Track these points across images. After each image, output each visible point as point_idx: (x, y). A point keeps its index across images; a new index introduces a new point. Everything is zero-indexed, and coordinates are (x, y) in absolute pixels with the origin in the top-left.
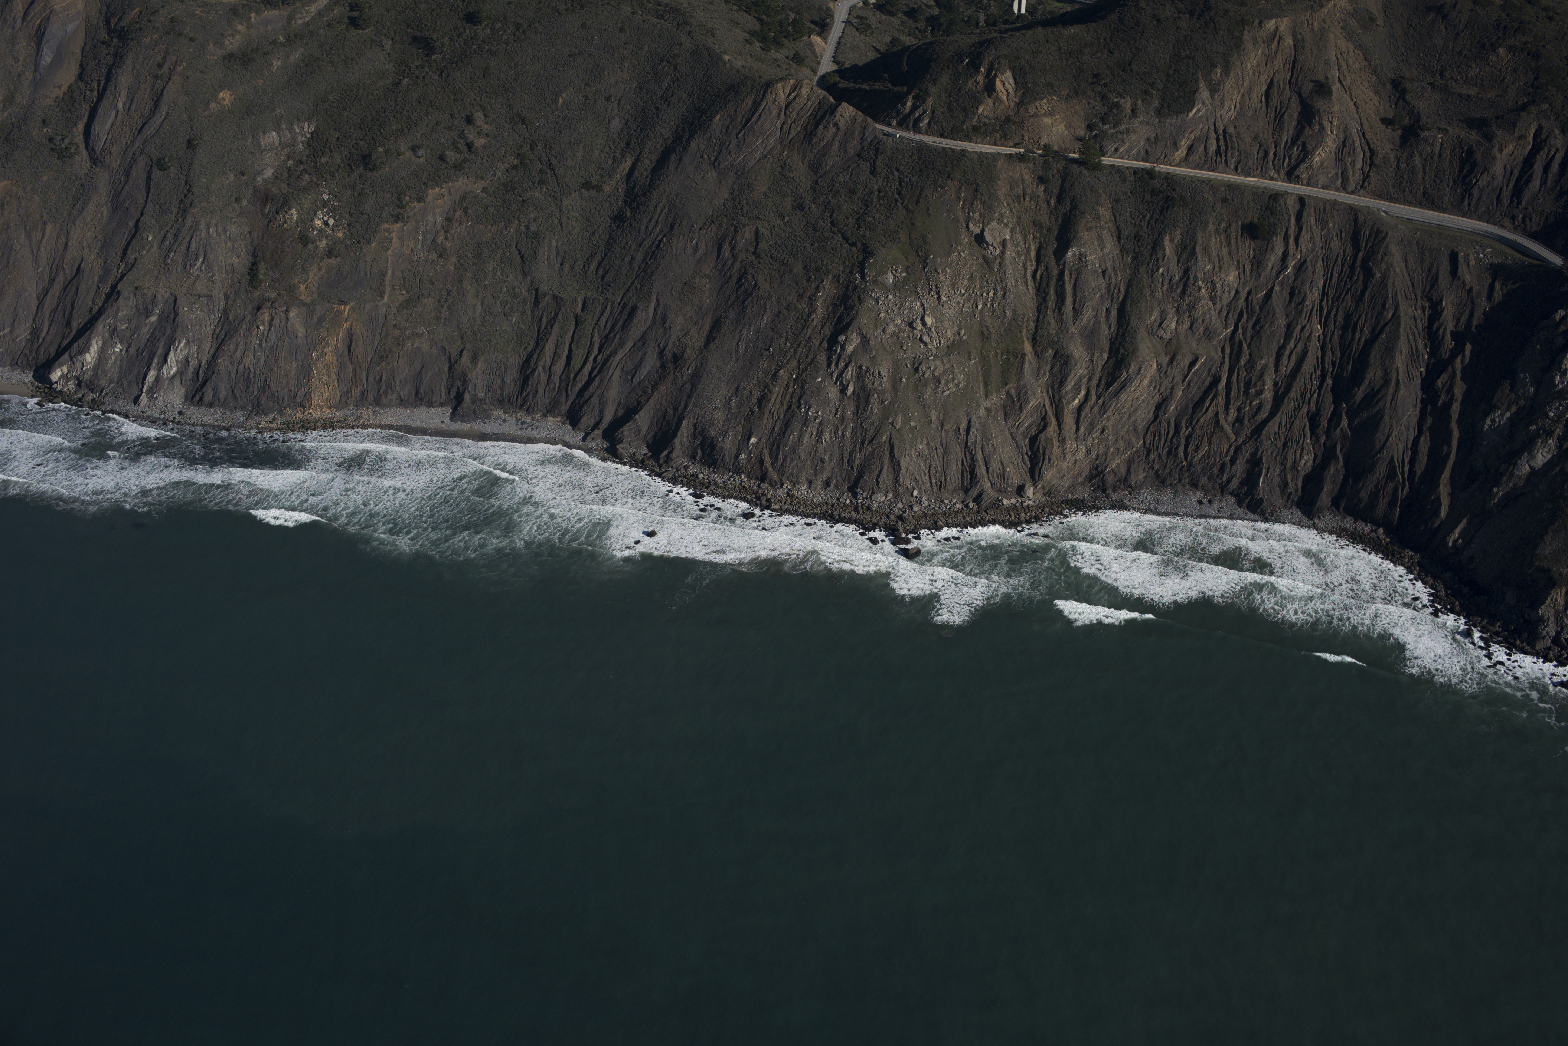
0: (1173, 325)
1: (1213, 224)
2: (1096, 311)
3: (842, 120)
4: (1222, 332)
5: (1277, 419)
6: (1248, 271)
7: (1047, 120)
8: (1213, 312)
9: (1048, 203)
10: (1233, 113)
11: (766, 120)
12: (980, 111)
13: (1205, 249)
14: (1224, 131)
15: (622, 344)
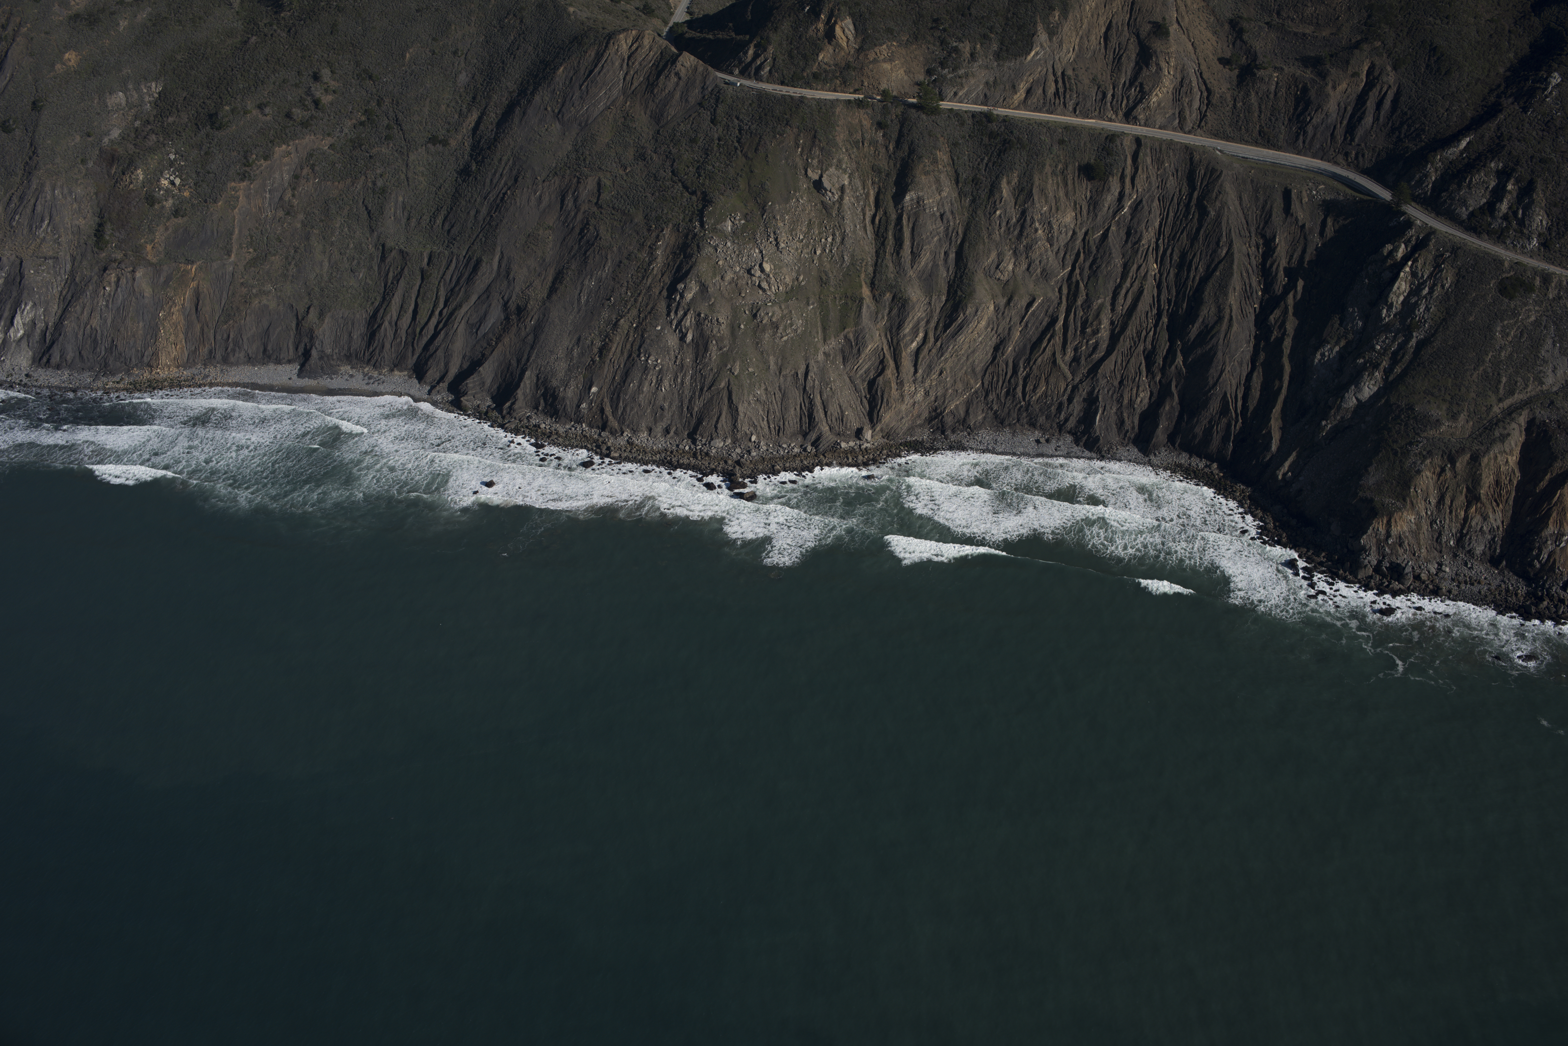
0: (1011, 267)
1: (1050, 166)
2: (934, 254)
3: (683, 69)
4: (1059, 273)
5: (1113, 357)
6: (1085, 212)
7: (887, 66)
8: (1050, 253)
9: (887, 148)
10: (1071, 56)
11: (608, 71)
12: (820, 58)
13: (1042, 191)
14: (1063, 73)
15: (467, 298)
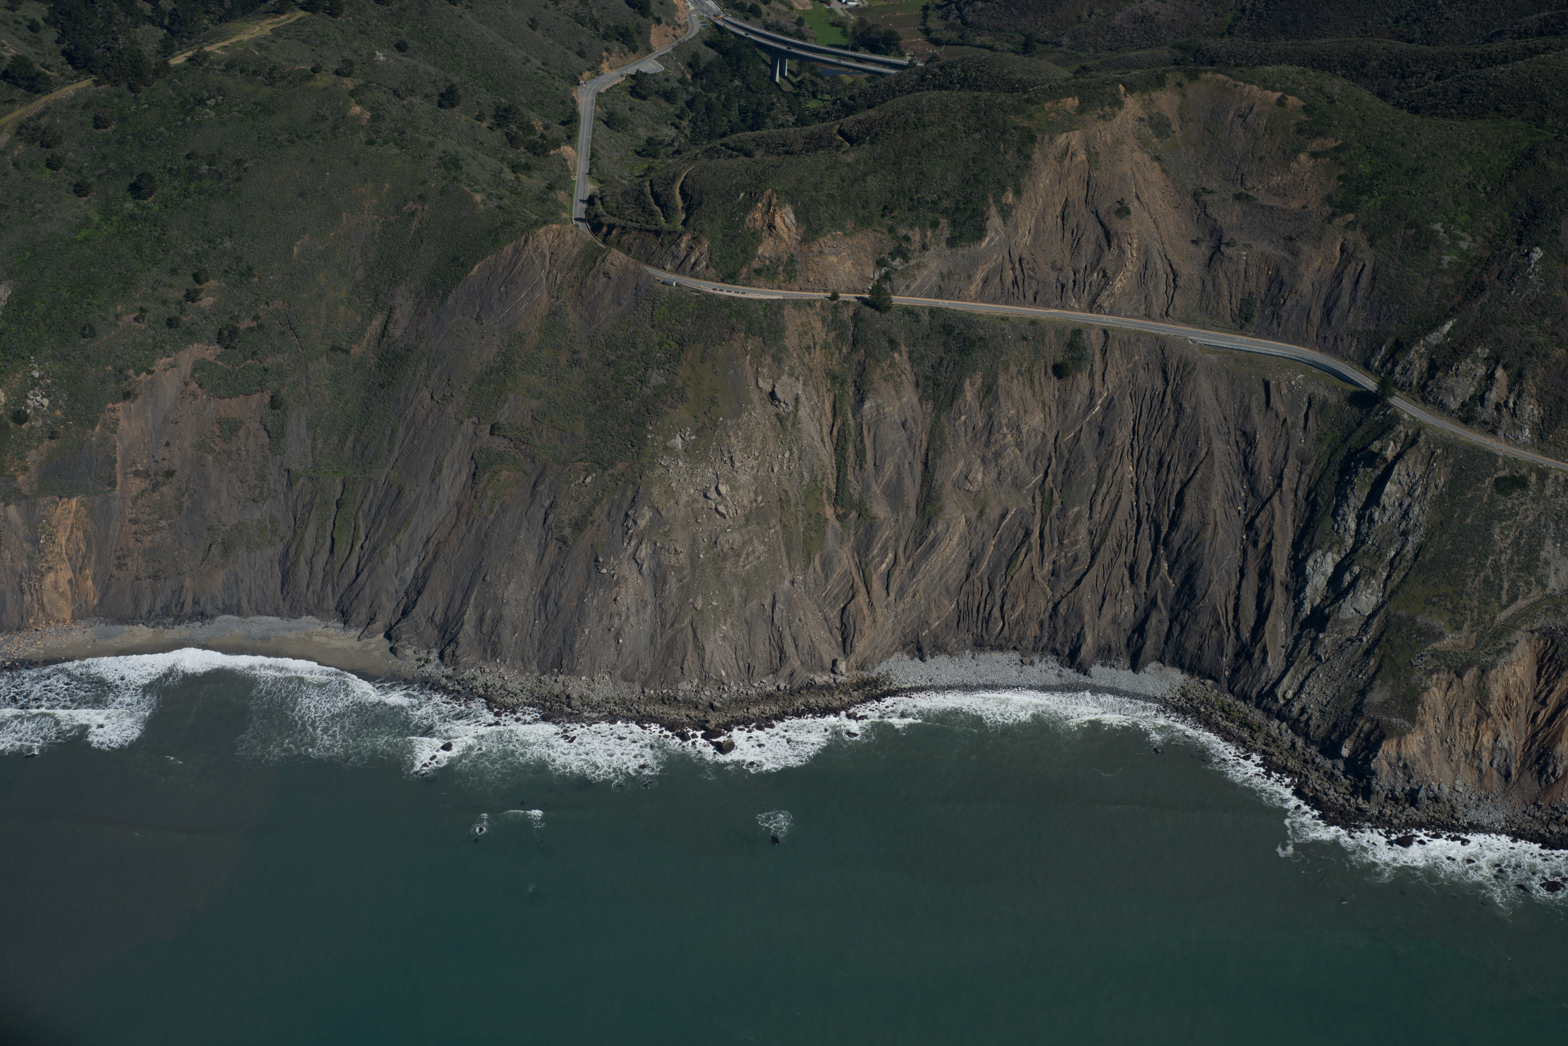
0: (980, 477)
1: (1015, 364)
2: (899, 465)
3: (612, 268)
4: (1031, 480)
5: (1093, 570)
6: (1054, 414)
7: (833, 259)
8: (1020, 459)
9: (841, 351)
10: (1028, 239)
11: (529, 271)
12: (760, 251)
13: (1008, 393)
14: (1020, 259)
15: (390, 530)
